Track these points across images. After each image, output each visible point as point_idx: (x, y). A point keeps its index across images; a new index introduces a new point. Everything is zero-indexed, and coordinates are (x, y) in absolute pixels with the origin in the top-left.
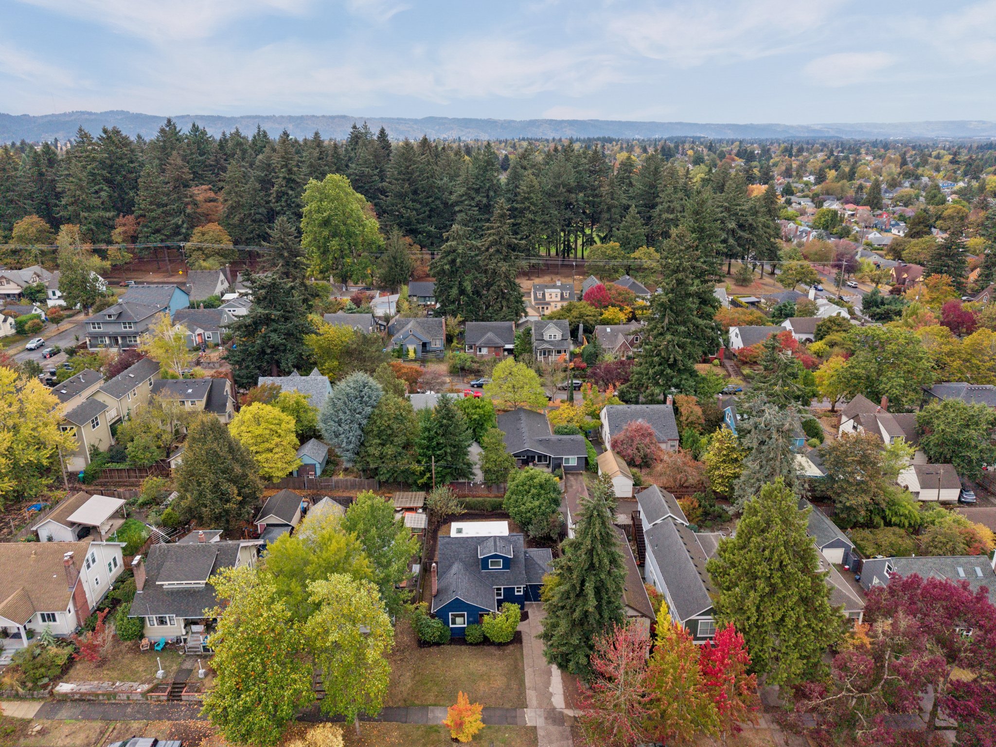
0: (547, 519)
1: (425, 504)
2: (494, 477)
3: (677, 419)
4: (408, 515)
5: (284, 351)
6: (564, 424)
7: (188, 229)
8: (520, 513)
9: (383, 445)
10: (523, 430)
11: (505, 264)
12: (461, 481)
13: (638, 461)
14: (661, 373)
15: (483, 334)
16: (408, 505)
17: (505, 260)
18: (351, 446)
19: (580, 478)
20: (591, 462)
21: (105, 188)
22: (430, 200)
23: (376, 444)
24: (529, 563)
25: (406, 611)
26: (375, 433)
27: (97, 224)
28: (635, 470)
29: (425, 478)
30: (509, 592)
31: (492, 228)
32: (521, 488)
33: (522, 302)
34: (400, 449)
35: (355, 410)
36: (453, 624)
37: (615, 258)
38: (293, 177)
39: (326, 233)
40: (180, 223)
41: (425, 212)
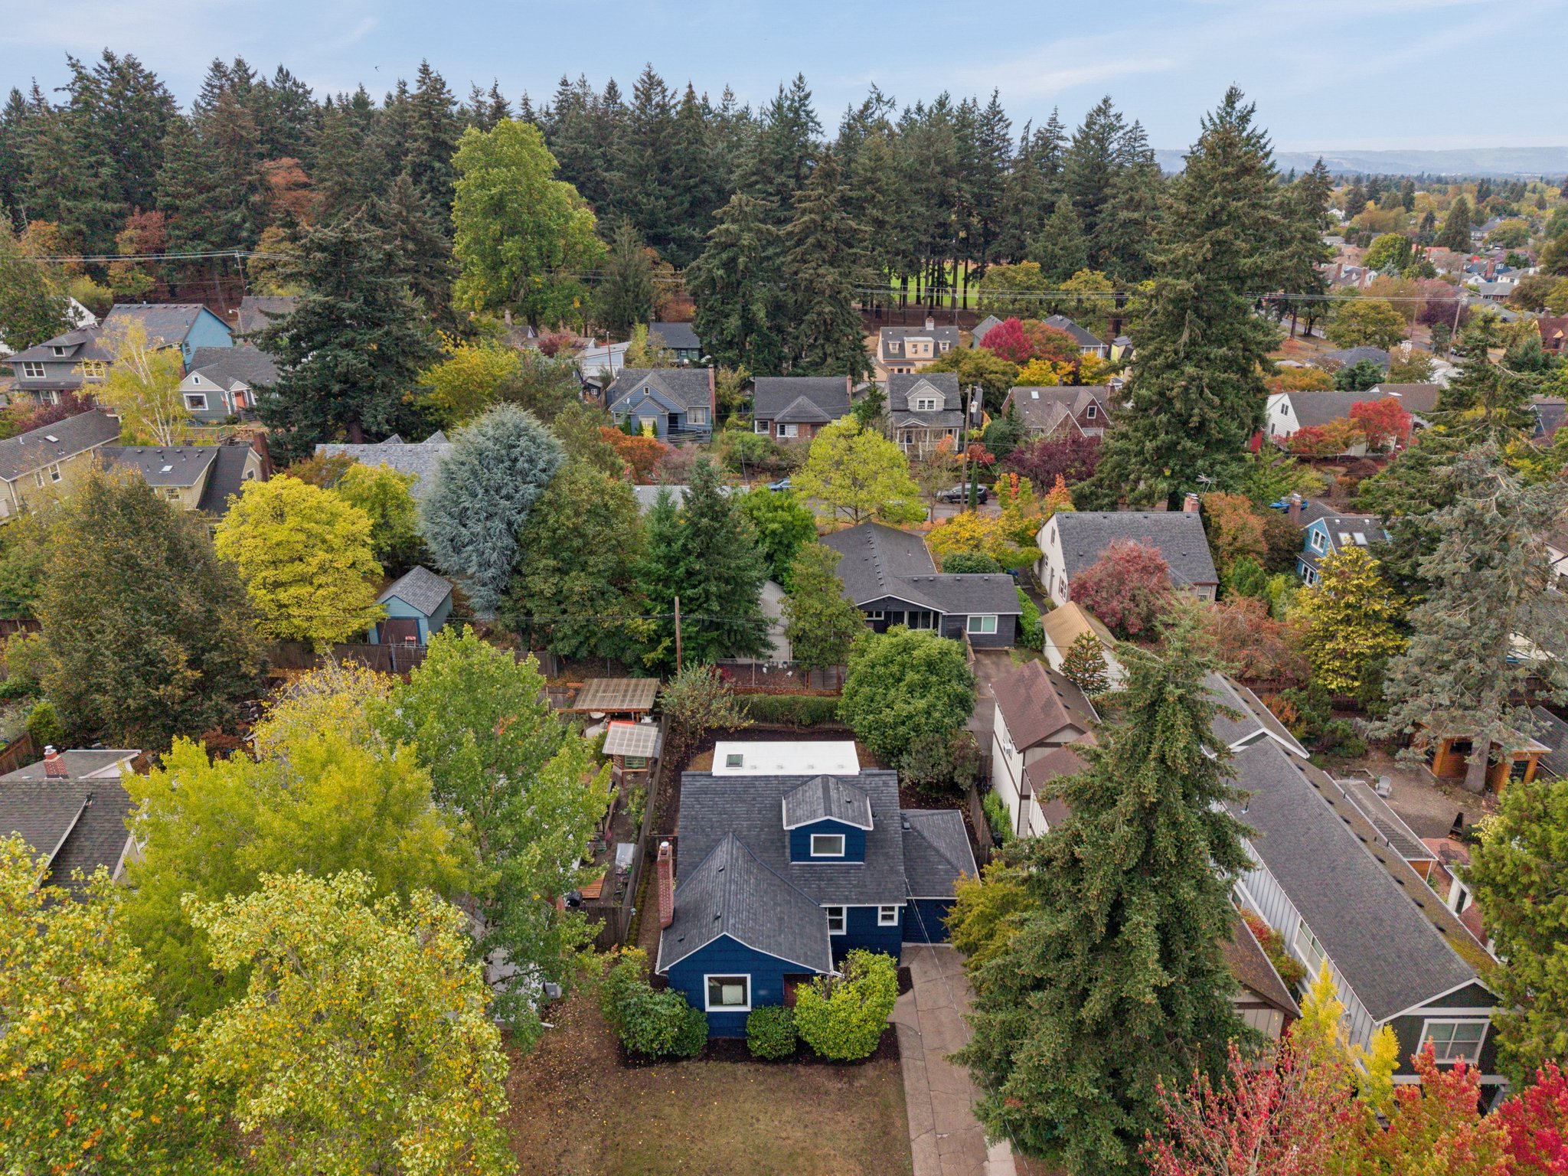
0: (945, 742)
1: (656, 704)
2: (815, 652)
3: (1210, 539)
4: (616, 728)
5: (371, 389)
6: (965, 551)
7: (252, 232)
8: (880, 726)
9: (562, 572)
10: (877, 561)
11: (832, 270)
12: (742, 660)
15: (788, 401)
16: (616, 706)
17: (831, 264)
18: (490, 573)
19: (1005, 660)
20: (1028, 628)
21: (108, 160)
22: (692, 182)
23: (546, 568)
24: (913, 843)
25: (582, 970)
26: (544, 543)
27: (91, 223)
28: (1126, 645)
29: (660, 648)
30: (863, 918)
31: (808, 198)
32: (881, 670)
33: (863, 349)
34: (602, 583)
35: (498, 490)
36: (712, 1003)
38: (443, 136)
39: (496, 227)
40: (238, 219)
41: (682, 203)
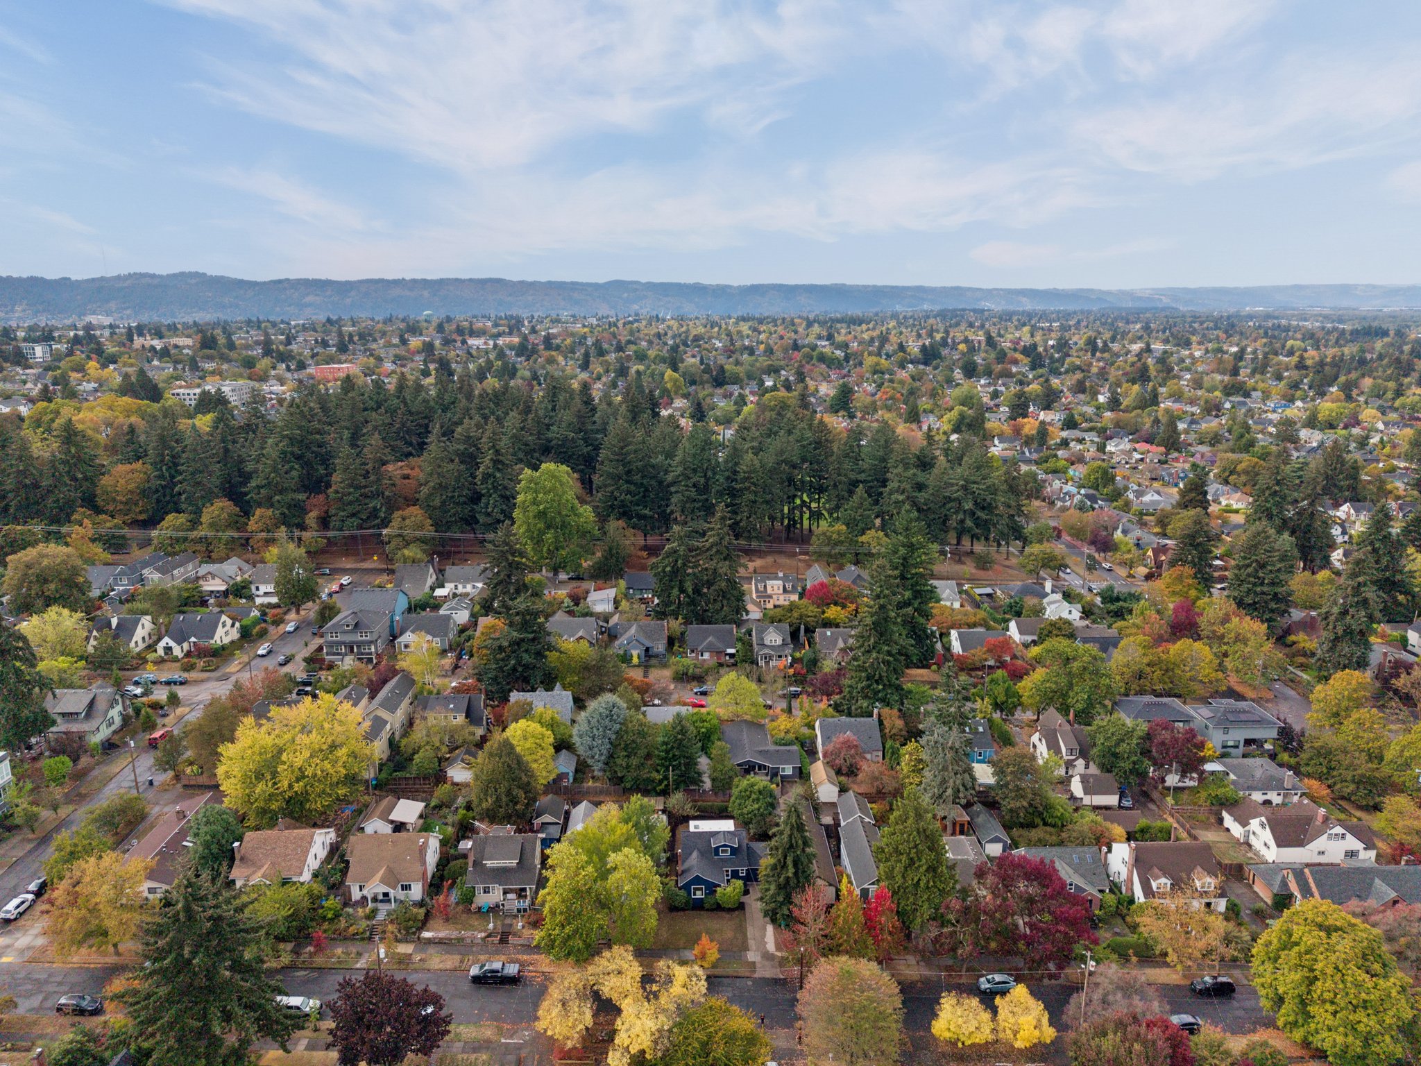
0: (765, 820)
1: (665, 807)
2: (720, 784)
3: (881, 731)
6: (783, 735)
7: (386, 513)
8: (742, 814)
10: (745, 741)
12: (692, 787)
13: (845, 770)
14: (869, 686)
15: (705, 638)
18: (602, 758)
19: (794, 785)
20: (804, 771)
21: (296, 467)
22: (645, 480)
23: (622, 756)
24: (751, 852)
26: (622, 746)
27: (290, 508)
28: (842, 778)
29: (663, 785)
30: (735, 873)
31: (713, 529)
32: (743, 794)
34: (642, 760)
35: (606, 727)
36: (694, 895)
37: (842, 542)
39: (541, 525)
40: (378, 506)
